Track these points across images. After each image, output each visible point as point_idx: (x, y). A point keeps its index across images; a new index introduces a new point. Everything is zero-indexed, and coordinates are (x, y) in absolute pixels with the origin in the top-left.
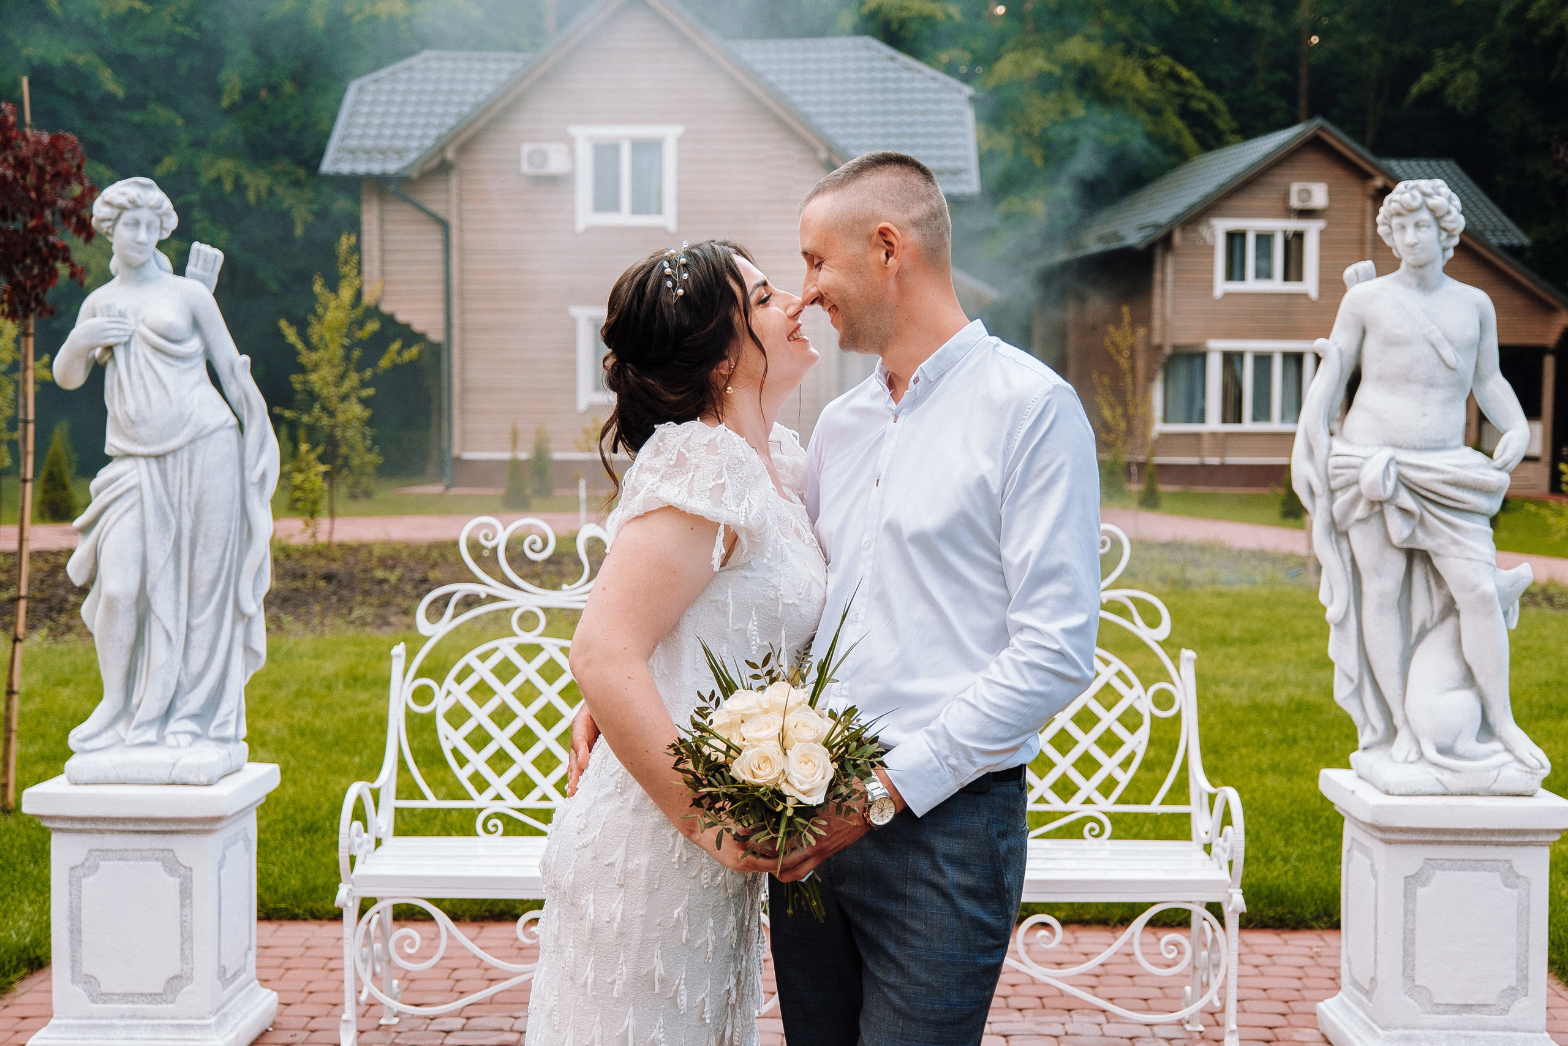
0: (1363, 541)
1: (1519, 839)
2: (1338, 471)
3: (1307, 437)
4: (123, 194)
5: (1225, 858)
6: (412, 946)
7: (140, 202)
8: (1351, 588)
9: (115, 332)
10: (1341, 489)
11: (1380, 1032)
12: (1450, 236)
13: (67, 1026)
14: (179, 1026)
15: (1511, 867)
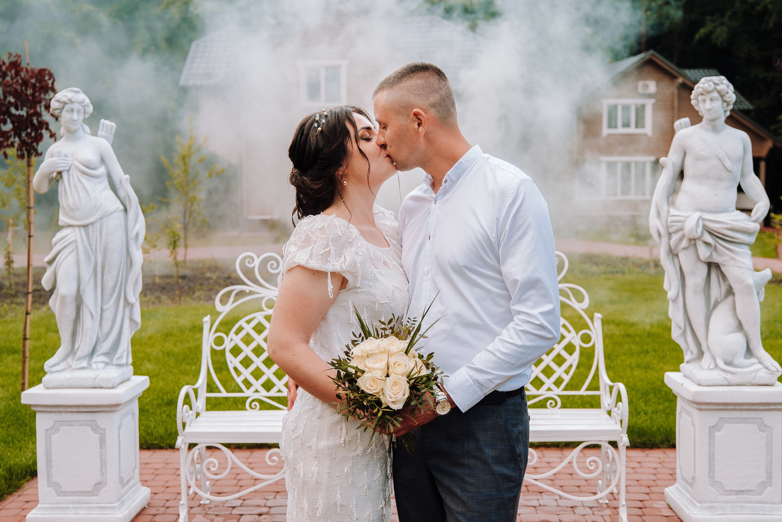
0: (686, 259)
1: (767, 407)
2: (673, 224)
3: (657, 207)
4: (65, 96)
5: (618, 418)
6: (214, 466)
7: (73, 100)
8: (680, 282)
9: (62, 165)
10: (674, 232)
11: (698, 504)
12: (728, 105)
13: (46, 508)
14: (101, 508)
15: (763, 421)
